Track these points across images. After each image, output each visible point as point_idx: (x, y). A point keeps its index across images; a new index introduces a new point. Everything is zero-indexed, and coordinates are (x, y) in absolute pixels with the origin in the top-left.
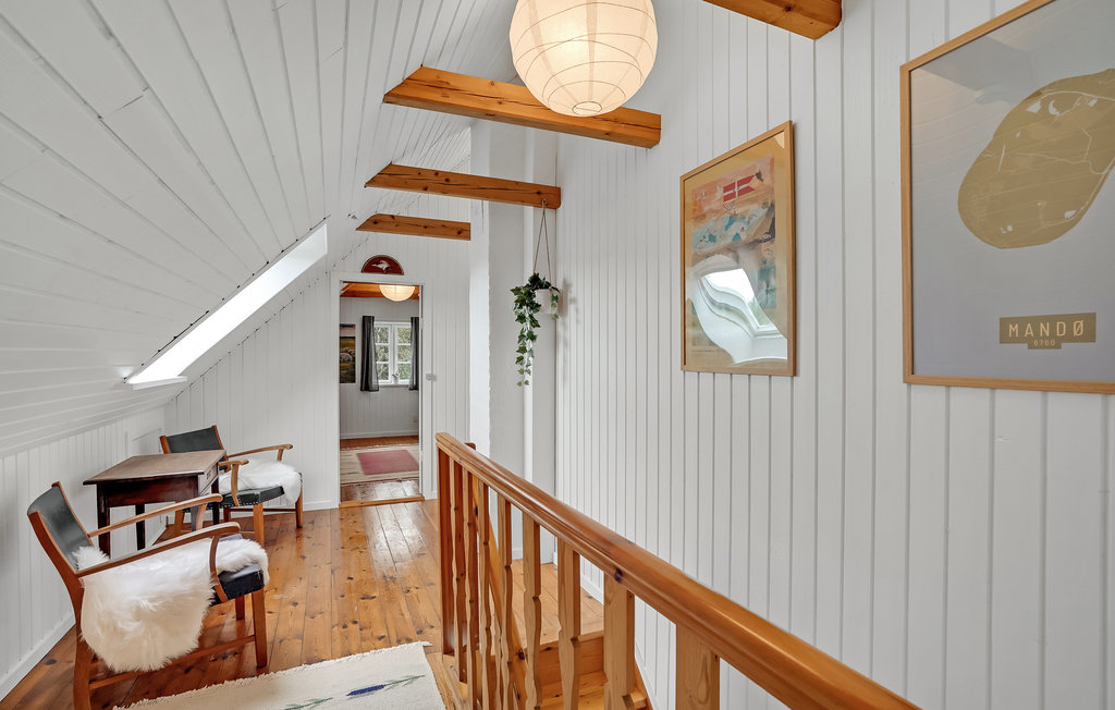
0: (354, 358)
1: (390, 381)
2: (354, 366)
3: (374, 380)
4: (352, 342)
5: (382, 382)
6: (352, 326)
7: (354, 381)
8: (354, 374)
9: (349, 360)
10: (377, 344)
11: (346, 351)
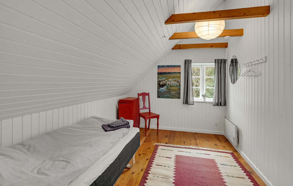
0: (180, 85)
1: (200, 99)
2: (180, 89)
3: (191, 98)
4: (178, 75)
5: (196, 99)
6: (179, 66)
7: (179, 98)
8: (179, 94)
9: (177, 86)
10: (193, 78)
11: (175, 81)
